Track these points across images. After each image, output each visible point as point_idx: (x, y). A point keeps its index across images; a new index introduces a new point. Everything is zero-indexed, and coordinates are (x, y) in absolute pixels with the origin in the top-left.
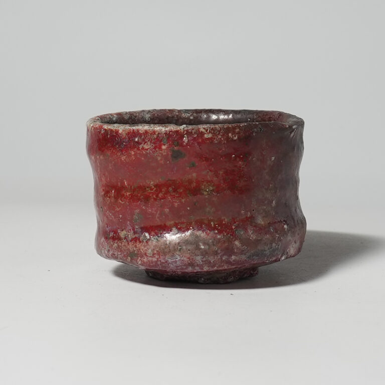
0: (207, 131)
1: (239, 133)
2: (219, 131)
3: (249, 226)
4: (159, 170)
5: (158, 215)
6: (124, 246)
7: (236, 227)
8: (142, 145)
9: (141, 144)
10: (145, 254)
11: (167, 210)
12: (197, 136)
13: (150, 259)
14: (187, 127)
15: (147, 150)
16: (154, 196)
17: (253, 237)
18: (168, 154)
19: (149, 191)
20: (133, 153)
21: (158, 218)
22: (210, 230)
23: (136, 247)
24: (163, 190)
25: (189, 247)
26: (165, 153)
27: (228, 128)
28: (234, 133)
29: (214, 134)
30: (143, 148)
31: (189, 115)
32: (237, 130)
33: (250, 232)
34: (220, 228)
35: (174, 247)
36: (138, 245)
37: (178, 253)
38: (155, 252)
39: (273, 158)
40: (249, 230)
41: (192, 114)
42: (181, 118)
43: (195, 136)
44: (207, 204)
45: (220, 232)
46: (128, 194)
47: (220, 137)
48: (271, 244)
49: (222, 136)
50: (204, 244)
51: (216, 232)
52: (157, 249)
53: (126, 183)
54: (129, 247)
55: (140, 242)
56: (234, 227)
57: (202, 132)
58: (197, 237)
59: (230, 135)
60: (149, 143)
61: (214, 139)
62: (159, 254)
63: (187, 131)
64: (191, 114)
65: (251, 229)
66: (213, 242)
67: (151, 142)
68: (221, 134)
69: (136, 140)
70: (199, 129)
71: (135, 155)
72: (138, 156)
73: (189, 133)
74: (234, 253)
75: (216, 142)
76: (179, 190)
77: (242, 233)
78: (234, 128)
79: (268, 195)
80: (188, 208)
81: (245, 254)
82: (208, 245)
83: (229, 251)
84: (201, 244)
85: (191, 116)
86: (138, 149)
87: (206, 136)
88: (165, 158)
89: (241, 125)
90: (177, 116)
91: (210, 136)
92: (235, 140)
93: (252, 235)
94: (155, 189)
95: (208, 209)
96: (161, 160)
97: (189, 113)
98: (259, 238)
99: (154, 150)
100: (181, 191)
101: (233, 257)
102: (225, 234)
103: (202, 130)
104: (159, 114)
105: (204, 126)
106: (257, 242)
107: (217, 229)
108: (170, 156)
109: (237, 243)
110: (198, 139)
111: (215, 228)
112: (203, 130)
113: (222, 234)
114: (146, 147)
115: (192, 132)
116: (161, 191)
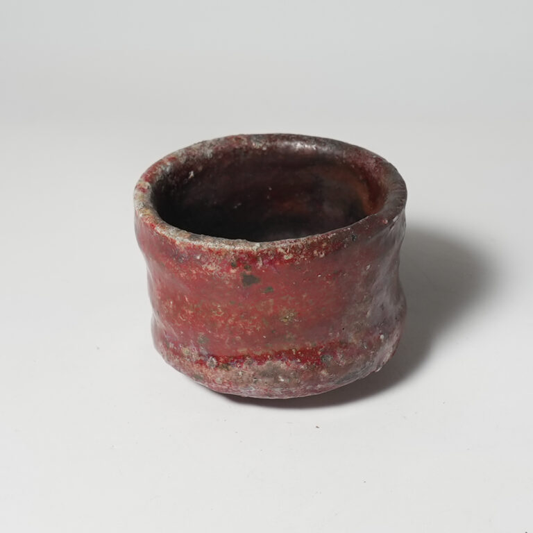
0: (286, 251)
1: (326, 248)
2: (302, 250)
3: (338, 348)
4: (227, 294)
5: (227, 341)
6: (187, 365)
7: (323, 353)
8: (206, 265)
9: (204, 264)
10: (214, 381)
11: (238, 338)
12: (275, 258)
13: (220, 386)
14: (261, 246)
15: (212, 271)
16: (223, 322)
17: (343, 362)
18: (238, 279)
19: (216, 315)
20: (194, 272)
21: (228, 344)
22: (291, 360)
23: (202, 371)
24: (233, 315)
25: (266, 380)
26: (235, 278)
27: (313, 243)
28: (320, 249)
29: (295, 254)
30: (207, 269)
31: (261, 145)
32: (324, 245)
33: (340, 356)
34: (303, 355)
35: (248, 379)
36: (204, 368)
37: (252, 384)
38: (225, 381)
39: (368, 267)
40: (338, 354)
41: (265, 144)
42: (251, 149)
43: (272, 258)
44: (287, 331)
45: (303, 361)
46: (190, 312)
47: (303, 257)
48: (365, 363)
49: (304, 255)
50: (284, 377)
51: (299, 361)
52: (228, 379)
53: (187, 299)
54: (193, 368)
55: (206, 367)
56: (319, 353)
57: (280, 253)
58: (275, 368)
59: (315, 252)
60: (214, 264)
61: (296, 260)
62: (230, 383)
63: (262, 252)
64: (263, 143)
65: (340, 353)
66: (294, 374)
67: (216, 263)
68: (304, 253)
69: (198, 258)
70: (276, 249)
71: (196, 274)
72: (201, 277)
73: (264, 255)
74: (320, 383)
75: (298, 263)
76: (252, 317)
77: (330, 359)
78: (320, 242)
79: (361, 309)
80: (265, 337)
81: (333, 381)
82: (289, 377)
83: (315, 380)
84: (280, 377)
85: (263, 146)
86: (201, 269)
87: (286, 258)
88: (236, 282)
89: (329, 237)
90: (246, 146)
91: (290, 256)
92: (322, 258)
93: (341, 360)
94: (223, 313)
95: (288, 336)
96: (230, 284)
97: (261, 143)
98: (350, 362)
99: (220, 273)
100: (256, 318)
101: (319, 386)
102: (310, 363)
103: (280, 250)
104: (224, 147)
105: (282, 245)
106: (348, 366)
107: (300, 358)
108: (240, 281)
109: (324, 372)
110: (275, 262)
111: (297, 356)
112: (282, 251)
113: (305, 364)
114: (210, 268)
115: (267, 254)
116: (230, 316)
